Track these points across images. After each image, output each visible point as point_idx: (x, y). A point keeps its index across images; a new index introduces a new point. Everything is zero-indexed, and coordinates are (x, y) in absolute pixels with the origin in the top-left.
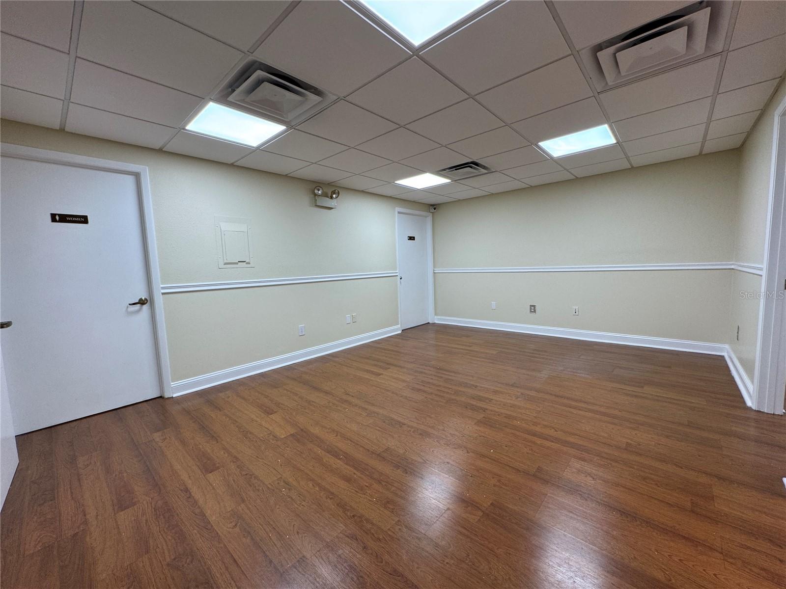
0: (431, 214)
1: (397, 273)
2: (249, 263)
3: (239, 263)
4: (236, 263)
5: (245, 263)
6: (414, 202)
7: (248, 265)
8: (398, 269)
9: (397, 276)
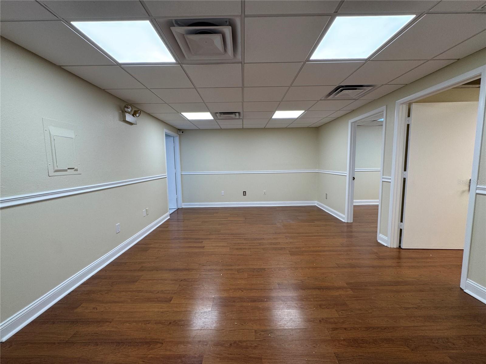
0: (178, 135)
1: (166, 175)
2: (76, 170)
3: (68, 170)
4: (66, 170)
5: (73, 170)
6: (172, 126)
7: (76, 172)
8: (167, 172)
9: (166, 177)
